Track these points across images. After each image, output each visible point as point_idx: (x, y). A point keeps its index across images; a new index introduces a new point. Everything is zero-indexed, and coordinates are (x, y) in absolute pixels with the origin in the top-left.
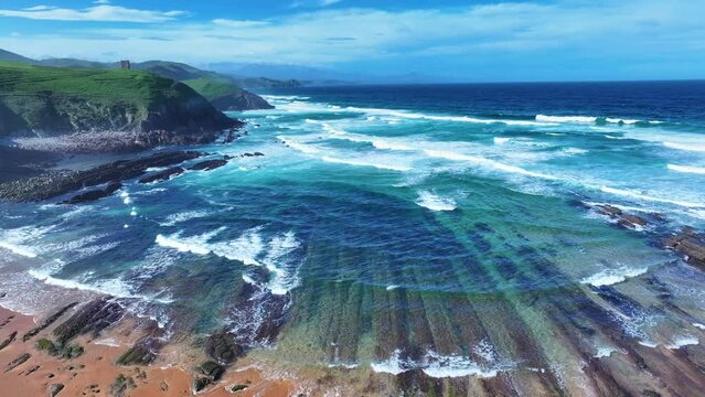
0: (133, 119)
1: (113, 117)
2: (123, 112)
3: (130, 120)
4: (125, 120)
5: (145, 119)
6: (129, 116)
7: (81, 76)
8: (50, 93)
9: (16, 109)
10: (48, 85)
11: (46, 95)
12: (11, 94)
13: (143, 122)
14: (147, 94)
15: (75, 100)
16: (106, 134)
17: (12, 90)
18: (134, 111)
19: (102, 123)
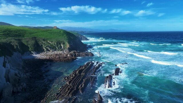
0: (64, 47)
1: (57, 46)
2: (60, 44)
3: (63, 47)
4: (61, 47)
5: (69, 47)
6: (62, 45)
7: (44, 31)
8: (35, 38)
9: (26, 44)
10: (35, 35)
11: (34, 38)
12: (24, 38)
13: (68, 48)
14: (66, 37)
15: (44, 40)
16: (56, 52)
17: (24, 37)
18: (64, 44)
19: (54, 48)
